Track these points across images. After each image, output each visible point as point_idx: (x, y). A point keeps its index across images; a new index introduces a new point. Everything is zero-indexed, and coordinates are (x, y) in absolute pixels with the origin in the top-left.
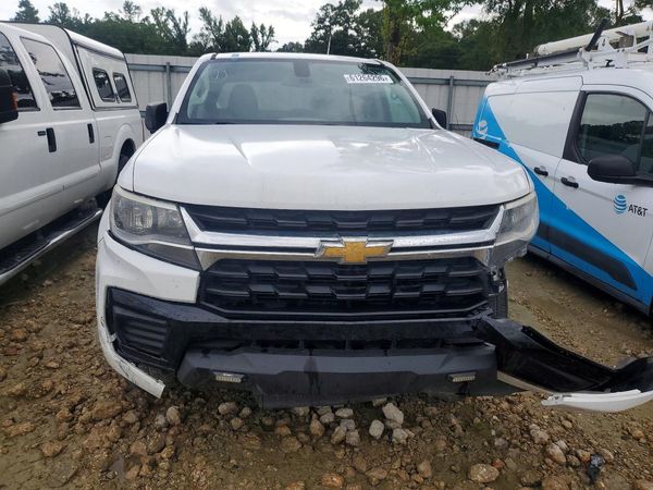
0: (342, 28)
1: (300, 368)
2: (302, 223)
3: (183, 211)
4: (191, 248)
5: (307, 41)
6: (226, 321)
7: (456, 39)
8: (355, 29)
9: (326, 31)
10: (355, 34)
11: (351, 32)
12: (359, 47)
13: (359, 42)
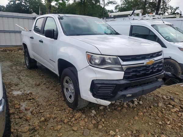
0: (19, 2)
1: (141, 90)
2: (141, 58)
3: (119, 58)
4: (121, 66)
5: (7, 5)
6: (130, 82)
7: (56, 8)
8: (24, 2)
9: (14, 3)
10: (24, 4)
11: (23, 3)
12: (27, 8)
13: (27, 7)
